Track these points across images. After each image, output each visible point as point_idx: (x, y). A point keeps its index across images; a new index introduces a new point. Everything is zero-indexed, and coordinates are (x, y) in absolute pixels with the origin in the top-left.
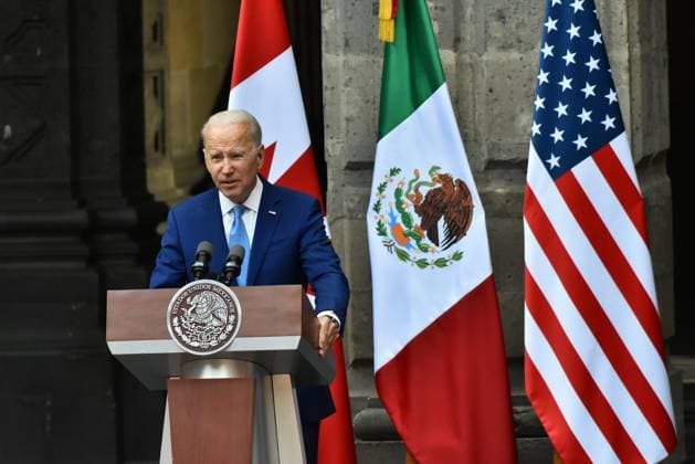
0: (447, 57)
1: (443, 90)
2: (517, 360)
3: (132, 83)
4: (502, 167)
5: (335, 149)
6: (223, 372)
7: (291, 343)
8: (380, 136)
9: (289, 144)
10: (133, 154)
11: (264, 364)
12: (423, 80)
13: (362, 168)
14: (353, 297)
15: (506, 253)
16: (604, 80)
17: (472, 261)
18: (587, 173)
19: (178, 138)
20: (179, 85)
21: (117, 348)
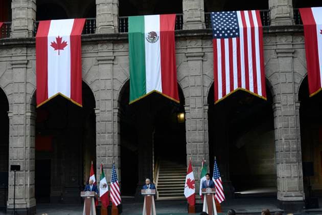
0: (105, 175)
1: (105, 178)
2: (110, 196)
3: (83, 177)
4: (109, 183)
5: (97, 182)
6: (89, 198)
7: (94, 195)
8: (101, 180)
9: (94, 181)
10: (83, 181)
11: (92, 197)
12: (103, 177)
13: (99, 183)
14: (98, 192)
15: (109, 189)
16: (116, 177)
17: (107, 190)
18: (115, 183)
19: (86, 181)
20: (86, 176)
21: (81, 196)
